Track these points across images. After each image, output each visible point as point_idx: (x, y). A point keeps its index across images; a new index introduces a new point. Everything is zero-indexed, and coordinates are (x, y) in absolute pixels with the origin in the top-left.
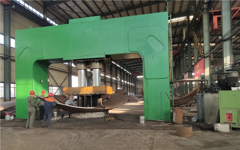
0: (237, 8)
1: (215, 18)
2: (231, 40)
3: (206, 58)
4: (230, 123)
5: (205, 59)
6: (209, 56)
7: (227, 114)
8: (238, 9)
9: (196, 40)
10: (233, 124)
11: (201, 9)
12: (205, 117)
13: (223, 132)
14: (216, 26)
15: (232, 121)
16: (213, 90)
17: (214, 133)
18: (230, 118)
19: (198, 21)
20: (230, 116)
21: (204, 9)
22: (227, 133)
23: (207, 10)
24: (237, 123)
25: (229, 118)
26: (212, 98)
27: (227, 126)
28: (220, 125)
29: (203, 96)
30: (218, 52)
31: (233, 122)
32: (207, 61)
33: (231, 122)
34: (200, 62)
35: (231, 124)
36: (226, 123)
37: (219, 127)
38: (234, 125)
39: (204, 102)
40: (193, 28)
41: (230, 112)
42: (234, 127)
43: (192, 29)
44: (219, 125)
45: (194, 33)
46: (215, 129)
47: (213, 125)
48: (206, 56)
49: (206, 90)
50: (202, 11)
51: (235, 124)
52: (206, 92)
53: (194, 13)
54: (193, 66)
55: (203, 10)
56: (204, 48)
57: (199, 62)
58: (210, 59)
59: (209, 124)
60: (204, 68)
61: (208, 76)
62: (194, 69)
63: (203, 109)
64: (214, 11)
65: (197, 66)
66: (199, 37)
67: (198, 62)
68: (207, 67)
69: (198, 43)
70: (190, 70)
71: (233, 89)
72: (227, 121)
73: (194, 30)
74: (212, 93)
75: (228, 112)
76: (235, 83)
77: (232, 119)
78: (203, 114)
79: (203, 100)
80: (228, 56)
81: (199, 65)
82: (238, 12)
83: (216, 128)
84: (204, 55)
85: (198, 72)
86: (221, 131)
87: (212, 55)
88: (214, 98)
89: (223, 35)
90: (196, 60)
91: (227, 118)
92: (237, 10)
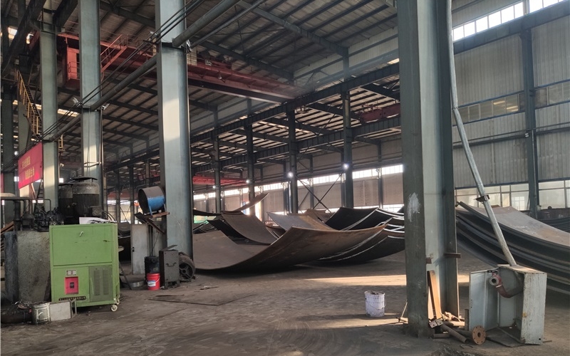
0: (119, 47)
1: (71, 53)
2: (99, 111)
3: (48, 144)
4: (72, 299)
5: (45, 146)
6: (55, 140)
7: (67, 278)
8: (120, 50)
9: (23, 93)
10: (79, 300)
11: (34, 19)
12: (20, 290)
13: (56, 322)
14: (73, 73)
15: (77, 293)
16: (43, 222)
17: (31, 329)
18: (73, 287)
19: (31, 47)
20: (73, 283)
21: (44, 24)
22: (64, 323)
23: (50, 28)
24: (88, 297)
25: (71, 287)
26: (40, 244)
27: (66, 307)
28: (48, 307)
29: (15, 237)
30: (74, 132)
31: (80, 294)
32: (50, 150)
33: (75, 296)
34: (34, 149)
35: (74, 300)
36: (63, 299)
37: (47, 311)
38: (81, 301)
39: (19, 253)
40: (17, 62)
41: (75, 273)
42: (83, 305)
43: (12, 63)
44: (46, 306)
45: (17, 74)
46: (37, 318)
47: (32, 308)
48: (47, 138)
49: (25, 223)
50: (39, 26)
51: (83, 298)
52: (26, 228)
53: (19, 22)
54: (16, 159)
55: (41, 25)
56: (42, 116)
57: (31, 151)
58: (57, 147)
59: (23, 307)
60: (42, 167)
61: (51, 187)
62: (17, 167)
63: (16, 271)
64: (71, 37)
65: (26, 161)
66: (32, 89)
67: (30, 148)
68: (50, 166)
69: (28, 102)
70: (9, 169)
71: (84, 221)
72: (68, 294)
73: (18, 67)
74: (39, 231)
75: (69, 273)
76: (92, 208)
77: (78, 289)
78: (17, 285)
79: (16, 248)
80: (92, 145)
81: (31, 159)
82: (119, 57)
83: (38, 315)
84: (43, 134)
85: (29, 174)
86: (52, 319)
87: (62, 138)
88: (44, 243)
89: (83, 97)
90: (23, 146)
91: (67, 288)
92: (117, 51)
